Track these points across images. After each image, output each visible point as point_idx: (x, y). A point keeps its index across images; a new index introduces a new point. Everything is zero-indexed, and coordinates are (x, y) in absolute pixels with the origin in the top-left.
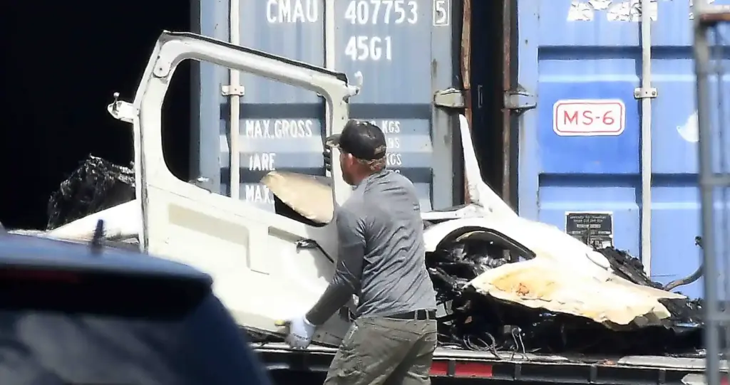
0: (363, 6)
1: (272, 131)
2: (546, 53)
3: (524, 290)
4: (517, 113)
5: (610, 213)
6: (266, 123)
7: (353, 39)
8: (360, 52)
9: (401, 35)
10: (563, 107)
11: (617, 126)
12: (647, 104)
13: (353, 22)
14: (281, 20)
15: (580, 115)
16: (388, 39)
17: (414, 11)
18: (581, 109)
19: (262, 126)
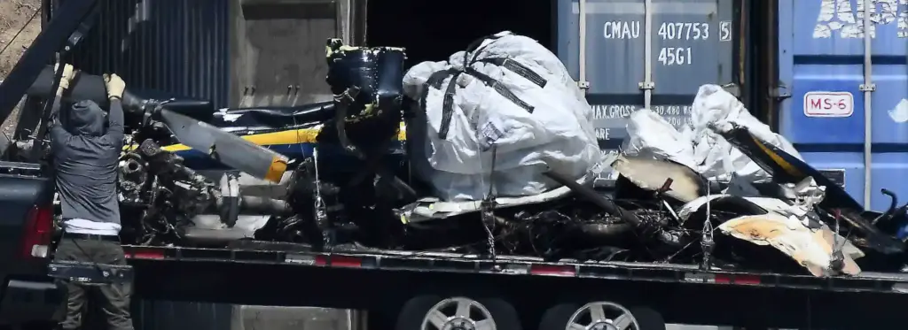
0: (671, 27)
1: (608, 113)
2: (800, 60)
3: (756, 233)
4: (778, 101)
5: (843, 170)
6: (605, 108)
7: (664, 49)
8: (669, 59)
9: (698, 47)
10: (812, 97)
11: (848, 110)
12: (868, 95)
13: (665, 37)
14: (613, 37)
15: (822, 103)
16: (689, 49)
17: (706, 31)
18: (823, 98)
19: (602, 111)
